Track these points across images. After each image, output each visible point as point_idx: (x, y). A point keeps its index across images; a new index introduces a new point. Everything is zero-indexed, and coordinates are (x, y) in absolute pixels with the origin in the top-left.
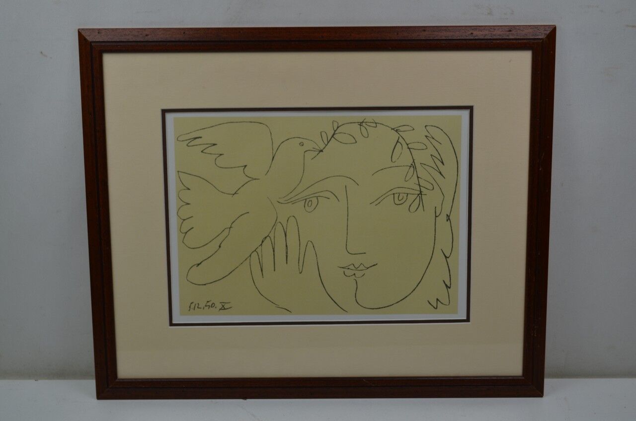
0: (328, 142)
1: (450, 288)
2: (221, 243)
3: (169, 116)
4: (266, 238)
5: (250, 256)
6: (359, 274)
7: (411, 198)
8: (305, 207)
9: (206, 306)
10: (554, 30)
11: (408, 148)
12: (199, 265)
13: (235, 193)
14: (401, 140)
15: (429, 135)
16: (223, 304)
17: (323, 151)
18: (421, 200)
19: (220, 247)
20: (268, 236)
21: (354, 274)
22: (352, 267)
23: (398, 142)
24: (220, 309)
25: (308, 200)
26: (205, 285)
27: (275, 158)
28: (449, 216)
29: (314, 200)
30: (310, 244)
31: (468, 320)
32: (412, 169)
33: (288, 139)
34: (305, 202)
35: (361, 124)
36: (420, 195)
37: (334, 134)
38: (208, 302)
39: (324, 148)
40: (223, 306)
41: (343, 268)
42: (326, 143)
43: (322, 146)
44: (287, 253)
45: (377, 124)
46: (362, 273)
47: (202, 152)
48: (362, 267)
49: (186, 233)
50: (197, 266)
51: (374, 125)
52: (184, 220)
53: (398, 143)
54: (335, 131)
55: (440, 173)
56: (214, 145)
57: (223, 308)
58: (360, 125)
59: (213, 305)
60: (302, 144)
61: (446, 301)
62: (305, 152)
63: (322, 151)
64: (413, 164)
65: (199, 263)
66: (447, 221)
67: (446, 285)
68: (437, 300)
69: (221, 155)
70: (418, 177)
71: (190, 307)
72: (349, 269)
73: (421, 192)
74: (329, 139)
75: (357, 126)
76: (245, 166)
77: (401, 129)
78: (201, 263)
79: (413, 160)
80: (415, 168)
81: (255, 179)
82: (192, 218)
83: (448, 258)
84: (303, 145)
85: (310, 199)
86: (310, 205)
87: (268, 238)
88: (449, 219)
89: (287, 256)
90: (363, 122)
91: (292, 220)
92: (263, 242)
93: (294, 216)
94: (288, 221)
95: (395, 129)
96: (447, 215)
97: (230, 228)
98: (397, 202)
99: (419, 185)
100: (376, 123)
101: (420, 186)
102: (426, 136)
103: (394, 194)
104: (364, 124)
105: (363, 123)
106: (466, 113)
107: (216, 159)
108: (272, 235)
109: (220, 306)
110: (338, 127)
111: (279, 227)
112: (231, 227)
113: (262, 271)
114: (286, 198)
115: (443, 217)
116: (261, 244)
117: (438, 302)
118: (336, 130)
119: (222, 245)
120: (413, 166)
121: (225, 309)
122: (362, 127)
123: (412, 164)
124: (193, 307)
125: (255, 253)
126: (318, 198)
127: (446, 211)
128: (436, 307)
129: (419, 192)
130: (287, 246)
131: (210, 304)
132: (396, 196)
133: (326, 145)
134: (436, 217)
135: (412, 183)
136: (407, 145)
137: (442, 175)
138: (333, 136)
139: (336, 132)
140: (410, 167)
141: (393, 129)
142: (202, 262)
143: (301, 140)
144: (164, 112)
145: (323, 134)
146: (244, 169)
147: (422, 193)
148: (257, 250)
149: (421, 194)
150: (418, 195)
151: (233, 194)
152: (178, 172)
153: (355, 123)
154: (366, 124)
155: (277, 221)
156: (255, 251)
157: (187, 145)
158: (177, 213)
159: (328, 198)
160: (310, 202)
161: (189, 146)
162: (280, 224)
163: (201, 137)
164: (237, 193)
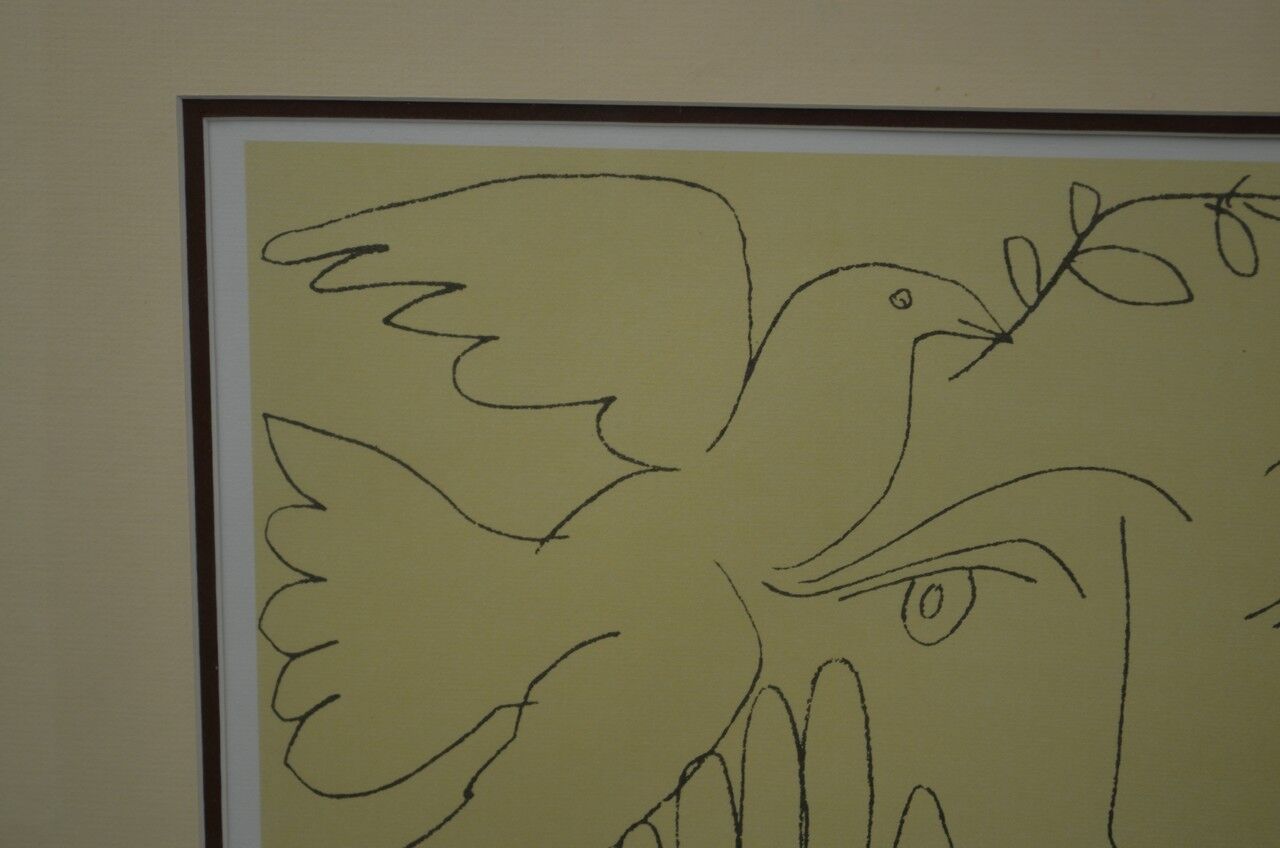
0: (1042, 295)
2: (474, 779)
3: (223, 138)
4: (700, 760)
8: (904, 617)
13: (552, 535)
17: (1014, 336)
19: (468, 794)
20: (712, 752)
25: (921, 585)
27: (758, 366)
29: (956, 586)
30: (923, 802)
33: (833, 272)
34: (908, 595)
35: (1220, 204)
37: (1074, 252)
39: (1019, 323)
42: (1031, 299)
43: (1007, 312)
47: (387, 321)
49: (302, 719)
52: (293, 656)
54: (1081, 237)
56: (451, 287)
58: (1219, 211)
60: (902, 300)
62: (916, 341)
63: (1005, 337)
69: (484, 340)
74: (1046, 279)
75: (1198, 213)
76: (608, 401)
81: (656, 469)
82: (331, 647)
84: (907, 306)
85: (936, 580)
86: (930, 609)
87: (712, 760)
90: (1233, 194)
91: (836, 679)
92: (684, 779)
93: (845, 661)
94: (814, 682)
97: (521, 706)
104: (1237, 205)
105: (1234, 201)
107: (457, 360)
108: (730, 749)
110: (1097, 218)
111: (768, 707)
112: (526, 703)
114: (813, 570)
116: (677, 792)
118: (1086, 233)
119: (475, 790)
122: (1224, 218)
125: (644, 831)
126: (976, 573)
130: (804, 806)
133: (1031, 309)
138: (1067, 264)
139: (1084, 245)
143: (898, 280)
144: (197, 112)
145: (1018, 249)
146: (599, 417)
148: (650, 820)
151: (543, 541)
152: (266, 416)
153: (1189, 196)
154: (1250, 207)
155: (759, 685)
156: (644, 821)
157: (312, 286)
158: (261, 619)
159: (1028, 579)
160: (934, 595)
161: (321, 291)
162: (773, 693)
163: (382, 248)
164: (559, 533)
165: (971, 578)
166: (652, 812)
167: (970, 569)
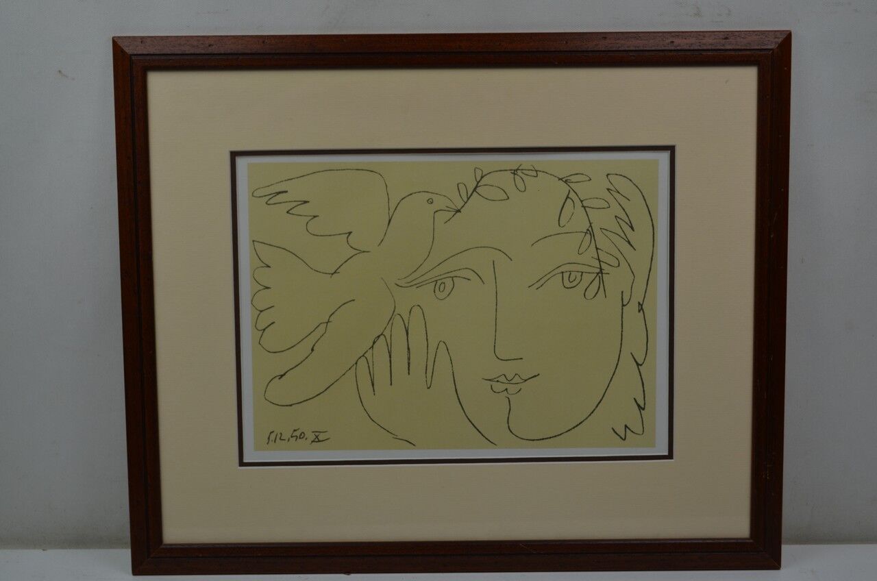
0: (468, 199)
1: (644, 409)
2: (314, 345)
3: (241, 162)
4: (379, 337)
5: (356, 363)
6: (512, 389)
7: (587, 278)
8: (434, 292)
9: (292, 437)
10: (788, 38)
11: (583, 206)
12: (282, 376)
13: (335, 272)
14: (572, 195)
15: (612, 188)
16: (317, 434)
17: (461, 210)
18: (602, 281)
19: (312, 350)
20: (382, 334)
21: (506, 389)
22: (502, 379)
23: (567, 197)
24: (312, 442)
25: (439, 282)
26: (291, 405)
27: (392, 221)
28: (642, 305)
29: (449, 282)
30: (442, 346)
31: (670, 456)
32: (588, 236)
33: (411, 194)
34: (435, 285)
35: (514, 172)
36: (600, 275)
37: (477, 187)
38: (295, 430)
39: (463, 207)
40: (317, 437)
41: (490, 380)
42: (465, 199)
43: (459, 204)
44: (409, 359)
45: (538, 172)
46: (518, 387)
47: (288, 212)
48: (517, 379)
49: (264, 330)
50: (279, 379)
51: (534, 174)
52: (261, 311)
53: (568, 200)
54: (478, 183)
55: (629, 242)
56: (306, 202)
57: (317, 440)
58: (515, 174)
59: (302, 436)
60: (430, 201)
61: (638, 429)
62: (435, 212)
63: (459, 211)
64: (590, 229)
65: (282, 373)
66: (639, 311)
67: (639, 406)
68: (626, 426)
69: (315, 217)
70: (597, 249)
71: (269, 438)
72: (498, 381)
73: (601, 269)
74: (469, 193)
75: (509, 175)
76: (350, 233)
77: (573, 179)
78: (285, 374)
79: (590, 223)
80: (592, 235)
81: (364, 252)
82: (272, 308)
83: (641, 365)
84: (432, 203)
85: (443, 281)
86: (442, 289)
87: (382, 337)
88: (642, 308)
89: (409, 364)
90: (518, 169)
91: (417, 310)
92: (374, 343)
93: (418, 306)
94: (410, 312)
95: (564, 180)
96: (639, 303)
97: (327, 323)
98: (567, 284)
99: (599, 259)
100: (536, 171)
101: (600, 261)
102: (608, 189)
103: (562, 272)
104: (519, 172)
106: (664, 157)
107: (307, 223)
108: (387, 333)
109: (312, 437)
110: (482, 177)
111: (397, 321)
113: (373, 385)
114: (409, 279)
115: (633, 306)
116: (372, 347)
117: (627, 429)
118: (479, 181)
119: (315, 348)
120: (590, 232)
121: (319, 441)
122: (516, 176)
123: (588, 230)
124: (273, 438)
125: (363, 358)
126: (454, 278)
127: (638, 297)
128: (624, 438)
129: (598, 270)
130: (409, 349)
131: (297, 433)
132: (566, 275)
133: (466, 203)
134: (623, 305)
135: (589, 256)
136: (582, 201)
137: (631, 245)
138: (475, 190)
139: (480, 184)
140: (586, 233)
141: (561, 179)
142: (286, 372)
143: (430, 196)
144: (234, 155)
145: (461, 186)
146: (348, 238)
147: (604, 272)
148: (365, 355)
149: (602, 273)
150: (598, 274)
151: (332, 274)
152: (253, 241)
153: (506, 170)
154: (523, 173)
155: (395, 313)
156: (363, 356)
157: (266, 203)
158: (252, 301)
159: (468, 279)
160: (443, 285)
161: (269, 204)
162: (399, 316)
163: (286, 192)
164: (338, 271)
165: (453, 280)
166: (365, 353)
167: (452, 277)
